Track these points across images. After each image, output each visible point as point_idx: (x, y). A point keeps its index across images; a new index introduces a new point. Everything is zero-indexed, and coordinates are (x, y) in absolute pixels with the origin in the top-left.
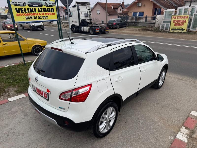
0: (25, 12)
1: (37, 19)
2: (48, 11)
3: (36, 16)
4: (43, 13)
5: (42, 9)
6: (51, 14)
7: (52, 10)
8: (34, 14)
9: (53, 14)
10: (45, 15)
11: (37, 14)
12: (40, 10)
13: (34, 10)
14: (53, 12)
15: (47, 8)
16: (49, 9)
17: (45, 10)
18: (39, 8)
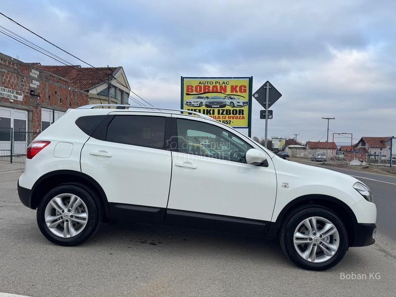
2: (233, 114)
4: (225, 115)
5: (223, 110)
6: (237, 118)
7: (241, 112)
9: (241, 118)
10: (227, 119)
11: (216, 117)
12: (221, 111)
13: (211, 112)
14: (241, 116)
15: (232, 109)
16: (236, 111)
17: (228, 112)
18: (220, 109)
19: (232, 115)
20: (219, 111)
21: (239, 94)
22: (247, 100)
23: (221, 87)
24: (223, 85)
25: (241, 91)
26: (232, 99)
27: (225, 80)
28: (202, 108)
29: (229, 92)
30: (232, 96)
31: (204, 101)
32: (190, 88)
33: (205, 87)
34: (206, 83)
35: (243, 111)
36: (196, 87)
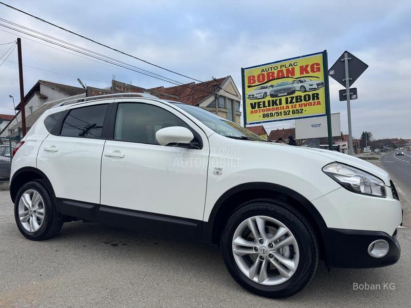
0: (264, 106)
1: (281, 115)
2: (305, 100)
3: (280, 111)
4: (295, 104)
5: (292, 98)
6: (310, 104)
7: (316, 96)
8: (277, 109)
9: (316, 104)
10: (298, 108)
11: (283, 107)
12: (289, 100)
13: (278, 102)
14: (316, 101)
15: (303, 94)
16: (309, 95)
17: (299, 99)
18: (288, 97)
19: (303, 102)
20: (287, 99)
21: (311, 74)
22: (322, 80)
23: (288, 70)
24: (290, 68)
25: (313, 71)
26: (302, 82)
27: (292, 62)
28: (266, 100)
29: (297, 74)
30: (302, 79)
31: (268, 91)
32: (252, 79)
33: (268, 74)
34: (270, 69)
35: (318, 94)
36: (259, 76)
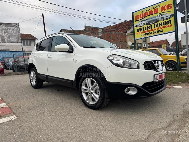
0: (143, 30)
1: (152, 34)
2: (164, 25)
3: (151, 32)
4: (159, 27)
5: (157, 24)
6: (167, 27)
7: (170, 22)
8: (150, 31)
9: (170, 26)
10: (160, 29)
11: (153, 29)
12: (156, 25)
14: (170, 24)
15: (162, 22)
16: (166, 22)
17: (160, 24)
18: (155, 24)
19: (163, 26)
20: (154, 25)
21: (167, 10)
22: (173, 13)
23: (155, 10)
24: (156, 9)
25: (168, 9)
26: (162, 15)
27: (157, 5)
28: (144, 27)
29: (160, 11)
30: (162, 14)
31: (145, 22)
32: (137, 17)
33: (145, 13)
34: (146, 11)
35: (170, 21)
36: (140, 15)
